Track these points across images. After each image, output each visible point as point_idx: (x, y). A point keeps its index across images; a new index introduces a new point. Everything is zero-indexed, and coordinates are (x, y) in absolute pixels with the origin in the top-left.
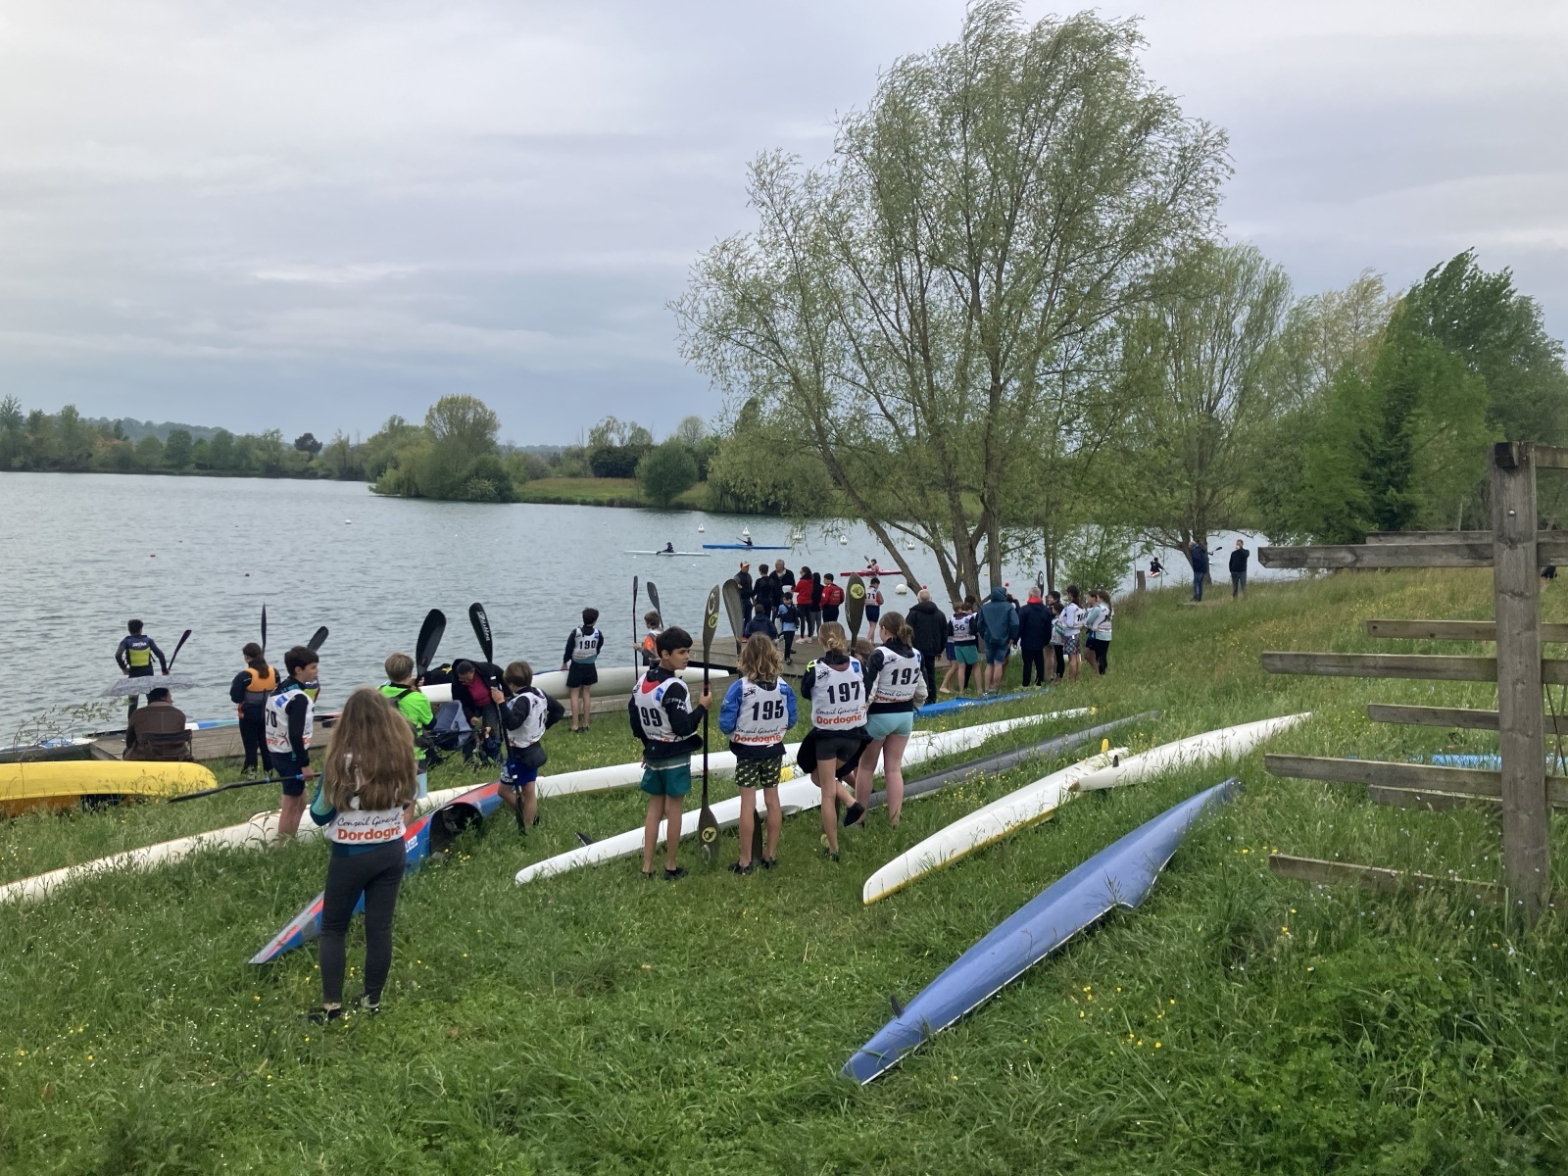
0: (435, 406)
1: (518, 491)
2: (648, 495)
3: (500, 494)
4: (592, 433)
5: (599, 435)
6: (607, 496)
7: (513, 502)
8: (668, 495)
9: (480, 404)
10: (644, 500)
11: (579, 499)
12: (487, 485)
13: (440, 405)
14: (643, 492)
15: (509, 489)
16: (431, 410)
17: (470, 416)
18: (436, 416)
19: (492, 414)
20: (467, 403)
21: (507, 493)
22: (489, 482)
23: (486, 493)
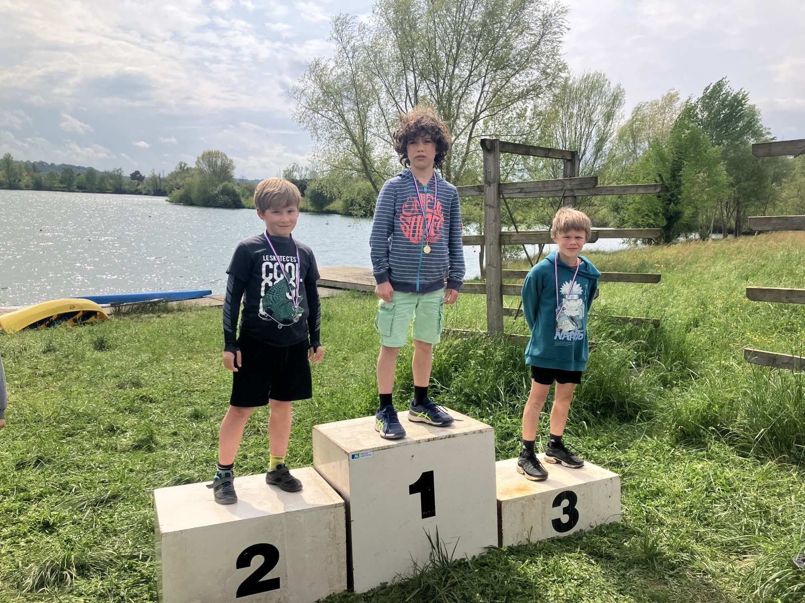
0: (200, 156)
1: (244, 202)
2: (312, 206)
3: (234, 204)
4: (285, 171)
5: (289, 173)
7: (241, 208)
8: (322, 206)
9: (224, 155)
10: (309, 208)
13: (203, 156)
14: (309, 203)
15: (240, 201)
16: (198, 158)
17: (219, 163)
18: (201, 161)
19: (231, 161)
20: (217, 154)
21: (238, 203)
22: (228, 197)
23: (227, 203)
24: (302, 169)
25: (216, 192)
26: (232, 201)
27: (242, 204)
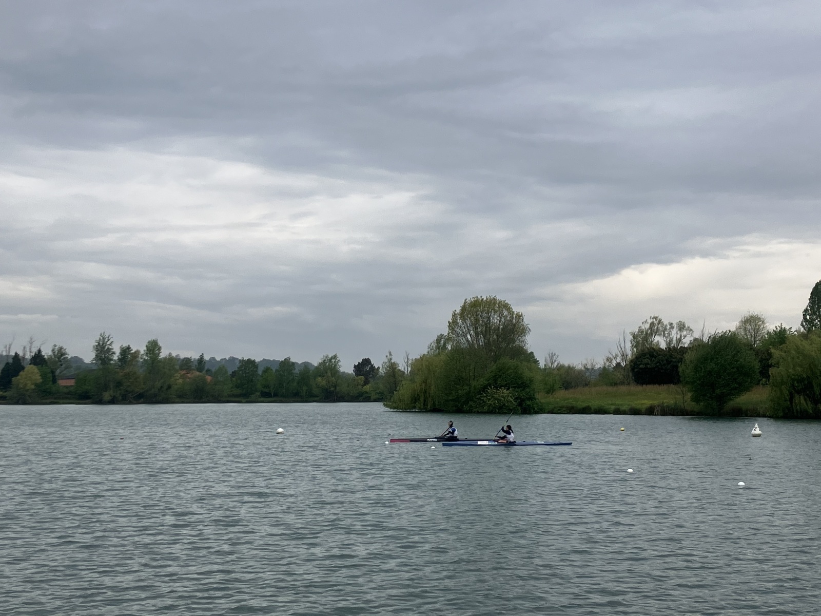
0: (458, 310)
1: (543, 401)
2: (695, 399)
3: (520, 405)
4: (635, 337)
5: (642, 339)
6: (647, 403)
7: (537, 413)
8: (722, 399)
9: (506, 306)
10: (690, 405)
11: (613, 407)
12: (506, 395)
13: (464, 308)
14: (689, 395)
15: (531, 398)
16: (454, 315)
17: (495, 320)
18: (459, 321)
19: (519, 316)
20: (491, 305)
21: (528, 403)
22: (508, 392)
23: (504, 405)
24: (672, 327)
25: (482, 381)
26: (515, 400)
27: (536, 404)
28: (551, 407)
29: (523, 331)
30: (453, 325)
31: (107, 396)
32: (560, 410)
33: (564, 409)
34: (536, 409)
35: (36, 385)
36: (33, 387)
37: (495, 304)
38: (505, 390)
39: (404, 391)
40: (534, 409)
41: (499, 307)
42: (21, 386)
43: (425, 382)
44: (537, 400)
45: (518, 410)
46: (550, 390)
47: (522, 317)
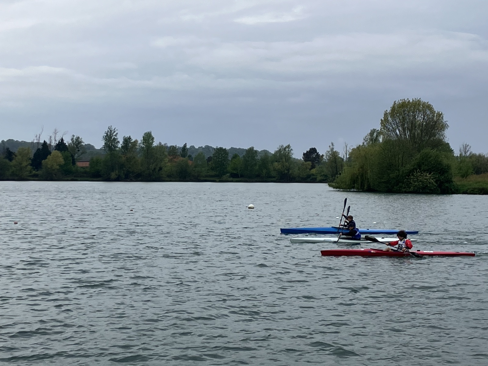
0: (389, 110)
1: (458, 183)
3: (440, 186)
7: (452, 193)
9: (429, 107)
12: (428, 178)
13: (393, 109)
15: (449, 181)
16: (386, 114)
17: (420, 118)
18: (390, 119)
19: (440, 115)
20: (416, 106)
21: (447, 185)
22: (430, 175)
23: (427, 186)
25: (409, 167)
26: (436, 182)
27: (453, 185)
28: (465, 188)
29: (443, 127)
30: (384, 122)
31: (113, 175)
32: (472, 191)
33: (476, 190)
34: (453, 189)
35: (60, 166)
36: (58, 167)
37: (419, 105)
38: (428, 174)
39: (346, 174)
40: (451, 190)
41: (423, 107)
42: (49, 166)
43: (362, 167)
44: (454, 183)
45: (438, 190)
46: (465, 175)
47: (442, 116)
